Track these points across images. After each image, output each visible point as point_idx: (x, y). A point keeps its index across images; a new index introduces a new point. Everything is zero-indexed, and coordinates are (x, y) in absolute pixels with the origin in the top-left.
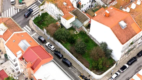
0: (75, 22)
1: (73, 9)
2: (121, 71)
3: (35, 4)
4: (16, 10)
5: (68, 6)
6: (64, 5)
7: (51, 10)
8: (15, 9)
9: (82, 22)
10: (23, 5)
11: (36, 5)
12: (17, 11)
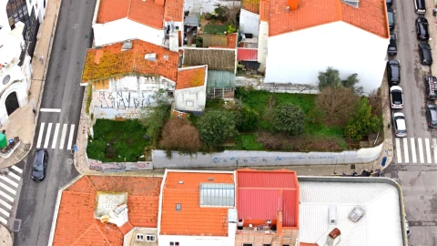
0: (213, 80)
1: (177, 58)
2: (400, 106)
3: (43, 125)
4: (11, 174)
5: (161, 59)
6: (152, 62)
7: (117, 100)
8: (6, 174)
9: (227, 70)
10: (15, 148)
11: (50, 125)
12: (16, 173)
